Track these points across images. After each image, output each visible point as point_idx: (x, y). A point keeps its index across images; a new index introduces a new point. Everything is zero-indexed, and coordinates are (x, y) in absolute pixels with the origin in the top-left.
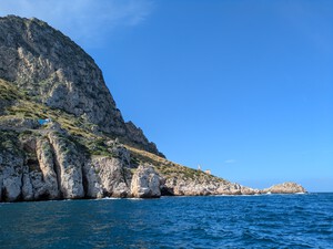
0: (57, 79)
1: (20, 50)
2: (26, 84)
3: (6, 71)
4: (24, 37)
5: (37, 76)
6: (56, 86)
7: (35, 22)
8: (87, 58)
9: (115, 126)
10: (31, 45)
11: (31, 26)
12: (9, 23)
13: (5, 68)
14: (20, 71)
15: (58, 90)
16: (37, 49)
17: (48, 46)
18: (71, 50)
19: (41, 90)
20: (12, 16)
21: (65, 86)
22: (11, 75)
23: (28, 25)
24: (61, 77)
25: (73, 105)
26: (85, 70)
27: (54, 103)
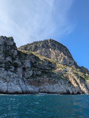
0: (62, 56)
1: (50, 49)
2: (54, 59)
5: (56, 56)
6: (62, 58)
7: (50, 40)
8: (65, 47)
11: (50, 41)
12: (45, 42)
13: (48, 55)
14: (51, 55)
15: (63, 59)
16: (52, 48)
17: (55, 46)
18: (60, 46)
19: (59, 60)
20: (45, 40)
21: (65, 57)
22: (49, 57)
23: (49, 41)
24: (63, 55)
25: (68, 63)
26: (66, 51)
27: (63, 63)
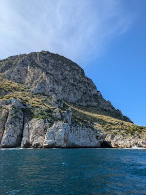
0: (42, 78)
3: (21, 79)
4: (36, 61)
9: (91, 101)
10: (39, 64)
11: (39, 55)
14: (27, 78)
15: (41, 83)
17: (48, 63)
19: (33, 85)
21: (45, 81)
25: (49, 90)
27: (38, 91)
